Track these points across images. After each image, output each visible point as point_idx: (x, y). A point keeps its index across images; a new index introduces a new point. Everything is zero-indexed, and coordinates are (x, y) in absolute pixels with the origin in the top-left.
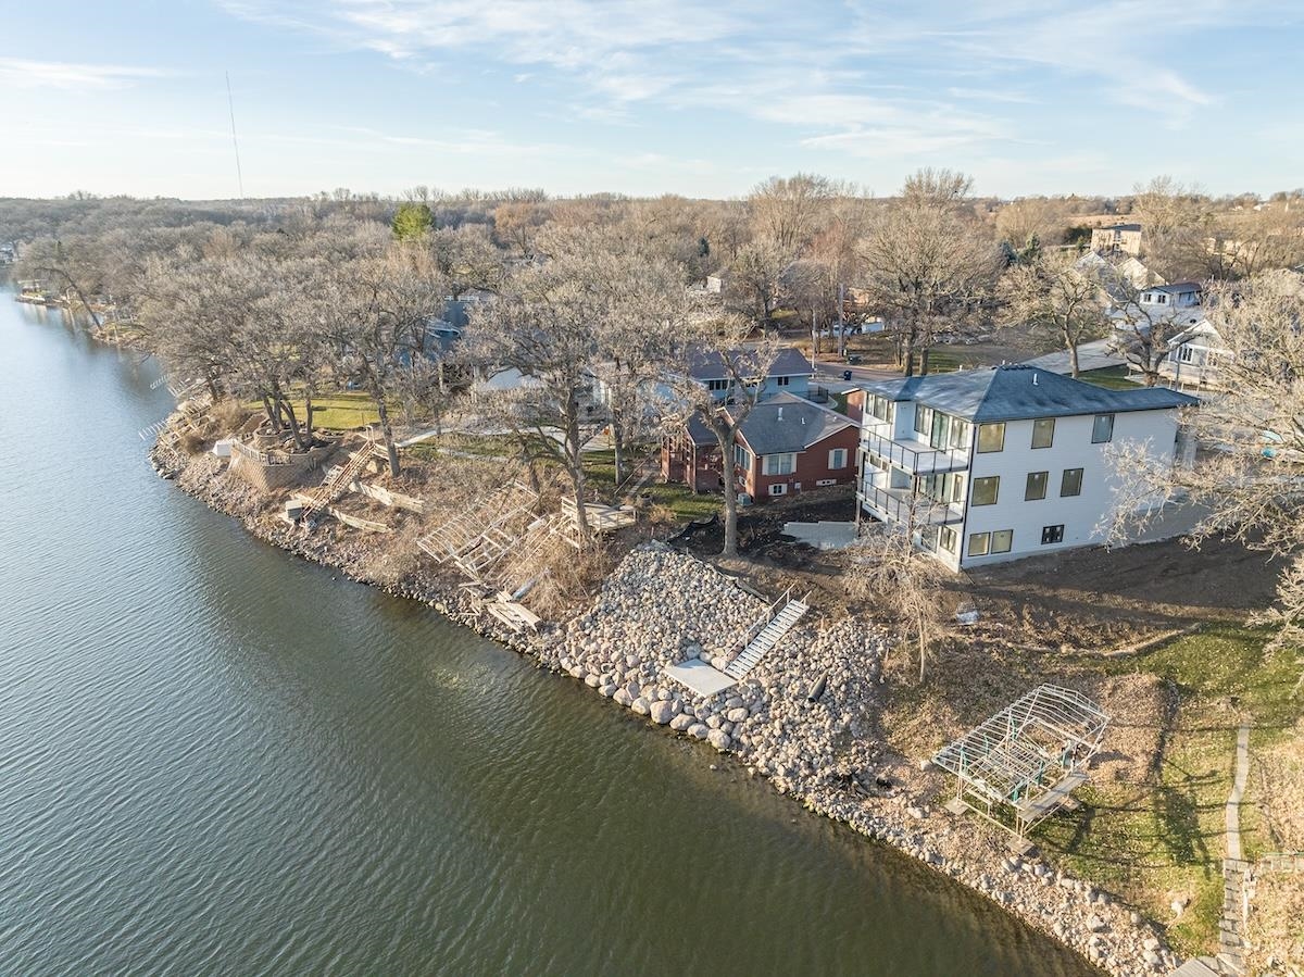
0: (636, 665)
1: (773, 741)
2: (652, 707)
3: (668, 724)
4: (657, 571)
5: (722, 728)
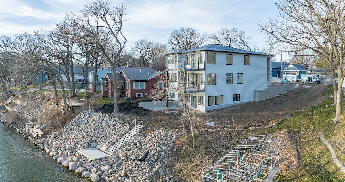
0: (69, 149)
2: (70, 164)
3: (74, 171)
5: (97, 173)
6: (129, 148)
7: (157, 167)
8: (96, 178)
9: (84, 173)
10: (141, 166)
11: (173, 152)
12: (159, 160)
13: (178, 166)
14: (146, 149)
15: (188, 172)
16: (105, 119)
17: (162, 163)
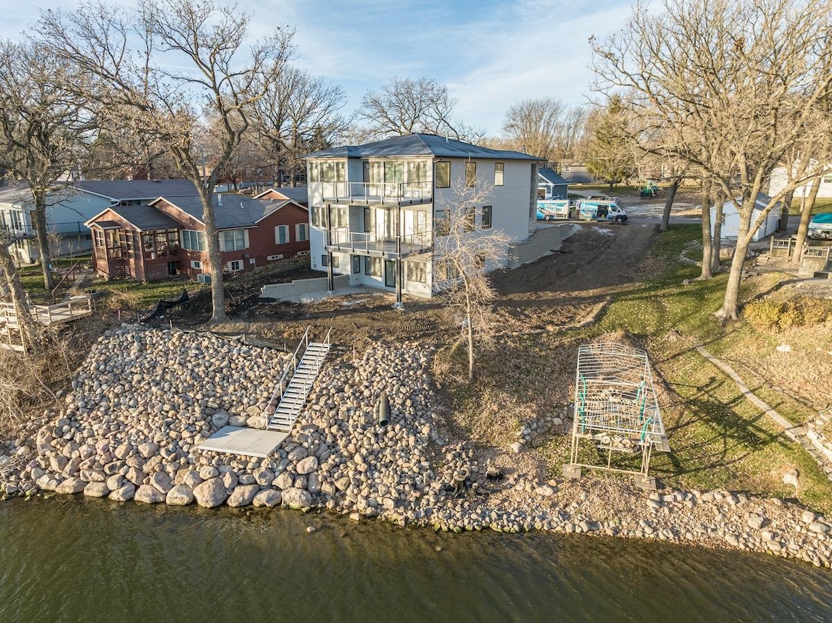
0: (155, 452)
1: (362, 477)
2: (196, 493)
3: (225, 504)
4: (141, 351)
5: (296, 485)
6: (330, 402)
7: (425, 430)
8: (304, 498)
9: (261, 498)
10: (390, 434)
11: (436, 391)
12: (420, 413)
13: (461, 419)
14: (378, 396)
15: (484, 428)
16: (205, 343)
17: (430, 420)
